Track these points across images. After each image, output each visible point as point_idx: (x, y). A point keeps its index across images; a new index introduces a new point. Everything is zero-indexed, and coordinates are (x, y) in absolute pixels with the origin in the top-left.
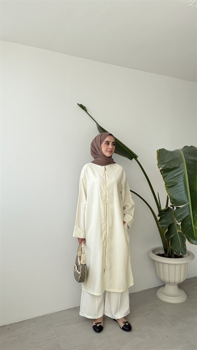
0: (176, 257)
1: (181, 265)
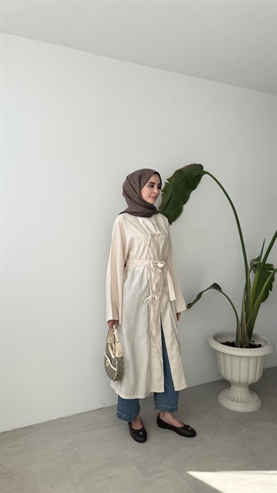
1: (257, 357)
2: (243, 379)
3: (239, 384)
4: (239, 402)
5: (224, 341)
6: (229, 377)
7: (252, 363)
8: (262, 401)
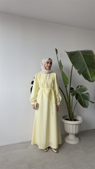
0: (75, 120)
1: (76, 125)
5: (66, 119)
8: (80, 140)
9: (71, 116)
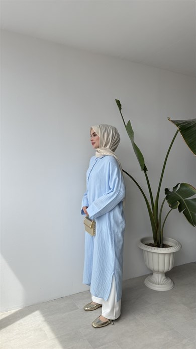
1: (170, 254)
2: (161, 269)
3: (159, 271)
4: (159, 284)
5: (147, 243)
6: (151, 267)
7: (167, 257)
8: (174, 283)
9: (159, 239)
